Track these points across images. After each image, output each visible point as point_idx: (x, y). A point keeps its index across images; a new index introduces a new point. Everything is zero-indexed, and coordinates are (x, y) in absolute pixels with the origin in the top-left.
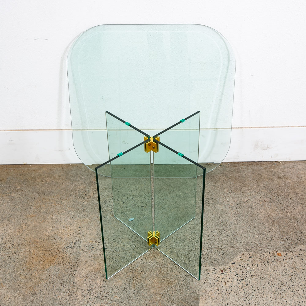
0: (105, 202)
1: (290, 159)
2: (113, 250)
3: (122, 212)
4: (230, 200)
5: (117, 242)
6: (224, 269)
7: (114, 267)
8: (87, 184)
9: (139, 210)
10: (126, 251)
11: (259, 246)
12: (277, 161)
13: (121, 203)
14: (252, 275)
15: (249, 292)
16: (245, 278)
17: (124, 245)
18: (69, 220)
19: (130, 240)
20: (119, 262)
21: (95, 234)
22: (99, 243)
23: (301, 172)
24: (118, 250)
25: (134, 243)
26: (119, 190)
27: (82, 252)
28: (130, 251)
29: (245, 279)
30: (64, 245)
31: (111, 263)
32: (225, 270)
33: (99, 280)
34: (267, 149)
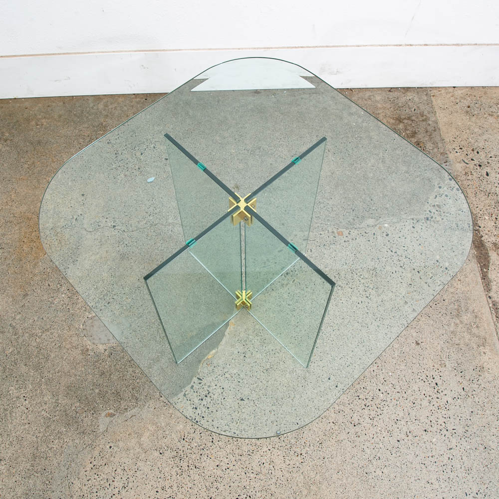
0: (116, 154)
1: (366, 86)
2: (124, 228)
3: (139, 169)
4: (283, 150)
5: (129, 216)
6: (268, 260)
7: (124, 254)
8: (96, 128)
9: (162, 164)
10: (140, 230)
11: (315, 220)
12: (350, 88)
13: (138, 154)
14: (301, 267)
15: (295, 292)
16: (292, 271)
17: (138, 220)
18: (70, 183)
19: (147, 213)
20: (130, 246)
21: (103, 205)
22: (107, 218)
23: (379, 105)
24: (131, 228)
25: (152, 218)
26: (137, 134)
27: (85, 232)
28: (145, 230)
29: (291, 273)
30: (62, 223)
31: (120, 248)
32: (270, 262)
33: (106, 275)
34: (336, 74)
